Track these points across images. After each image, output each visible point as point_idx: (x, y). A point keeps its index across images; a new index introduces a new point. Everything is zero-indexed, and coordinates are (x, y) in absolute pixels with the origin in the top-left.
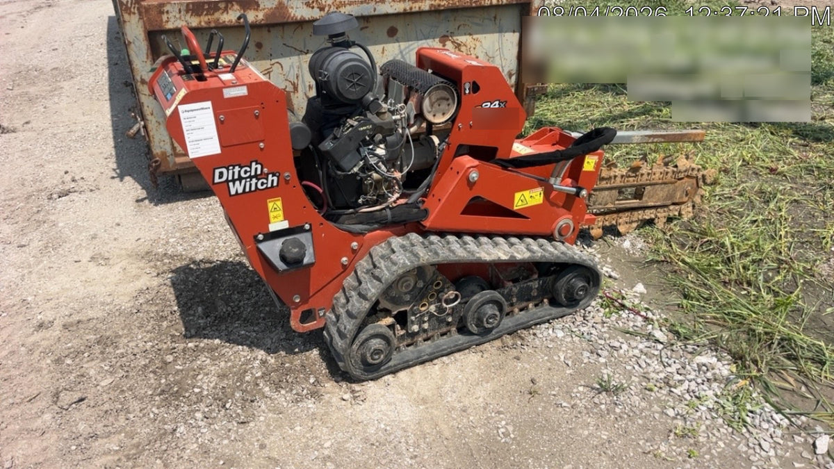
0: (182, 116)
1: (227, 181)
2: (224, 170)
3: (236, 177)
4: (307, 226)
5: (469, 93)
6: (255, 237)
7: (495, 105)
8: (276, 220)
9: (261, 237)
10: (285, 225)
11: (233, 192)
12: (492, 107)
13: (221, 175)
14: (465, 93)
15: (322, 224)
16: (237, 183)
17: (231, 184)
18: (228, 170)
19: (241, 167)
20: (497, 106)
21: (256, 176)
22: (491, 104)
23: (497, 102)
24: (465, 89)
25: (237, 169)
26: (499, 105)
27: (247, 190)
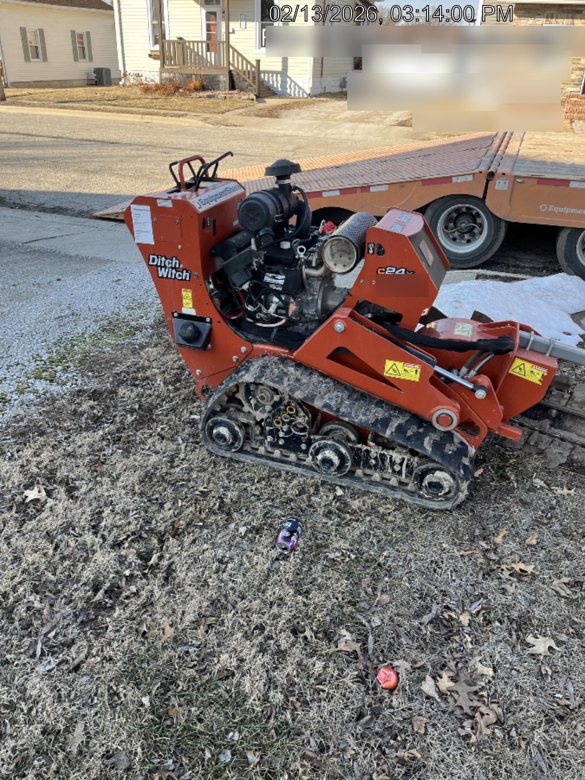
0: (133, 212)
1: (157, 265)
2: (155, 257)
3: (163, 265)
4: (208, 320)
5: (373, 253)
6: (173, 313)
7: (401, 272)
8: (187, 306)
9: (176, 315)
10: (193, 312)
11: (160, 275)
12: (397, 273)
13: (154, 260)
14: (368, 253)
15: (219, 322)
16: (163, 269)
17: (159, 268)
18: (158, 258)
19: (166, 259)
20: (403, 273)
21: (175, 268)
22: (396, 270)
23: (403, 270)
24: (369, 249)
25: (163, 259)
26: (405, 272)
27: (169, 276)
